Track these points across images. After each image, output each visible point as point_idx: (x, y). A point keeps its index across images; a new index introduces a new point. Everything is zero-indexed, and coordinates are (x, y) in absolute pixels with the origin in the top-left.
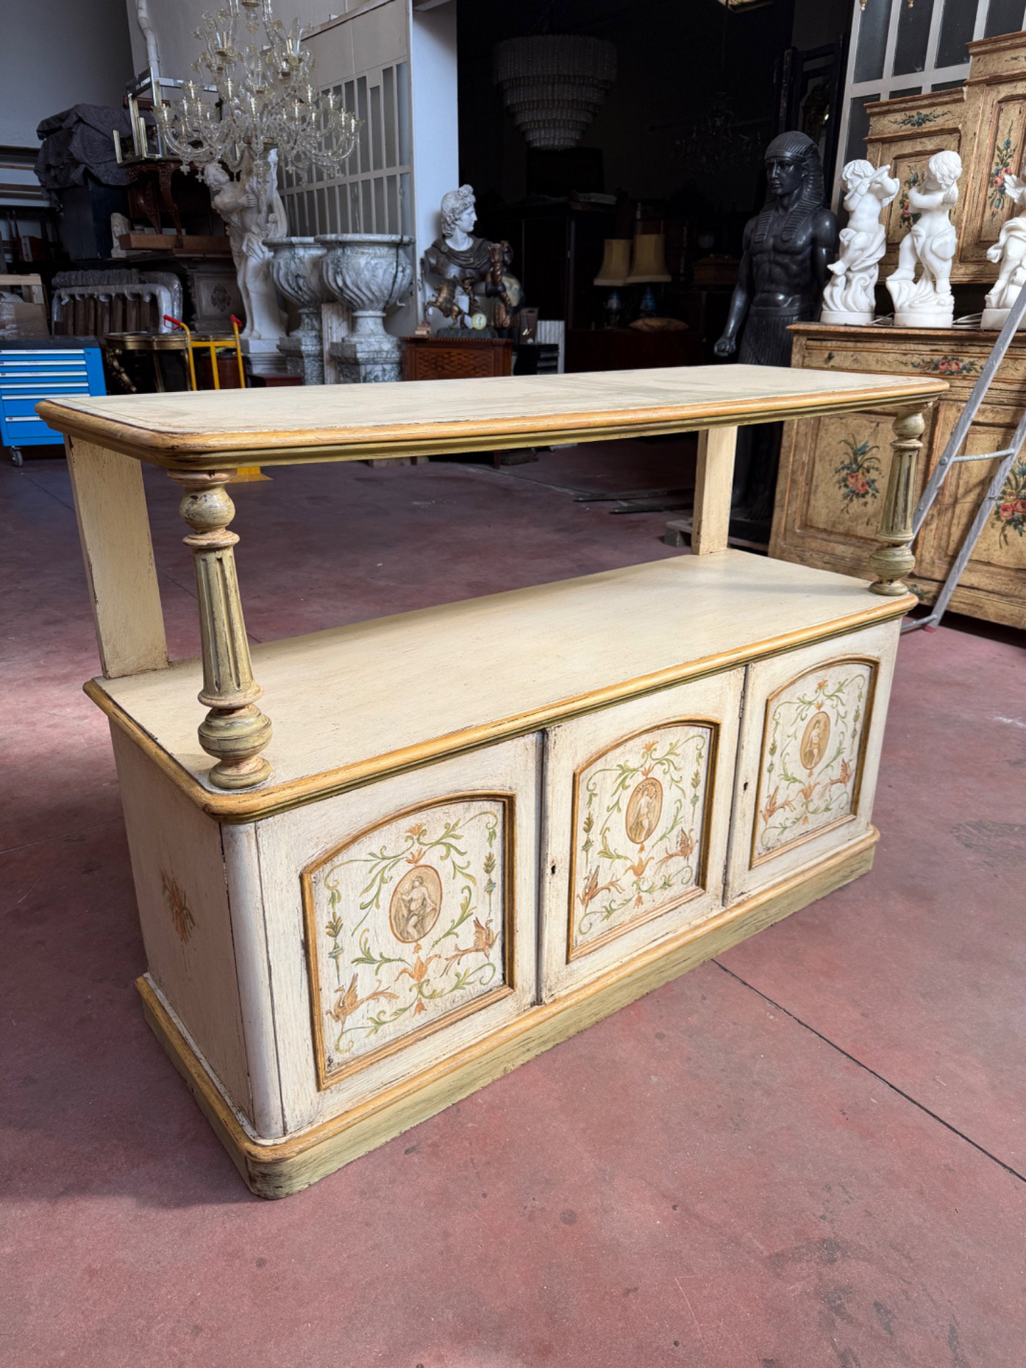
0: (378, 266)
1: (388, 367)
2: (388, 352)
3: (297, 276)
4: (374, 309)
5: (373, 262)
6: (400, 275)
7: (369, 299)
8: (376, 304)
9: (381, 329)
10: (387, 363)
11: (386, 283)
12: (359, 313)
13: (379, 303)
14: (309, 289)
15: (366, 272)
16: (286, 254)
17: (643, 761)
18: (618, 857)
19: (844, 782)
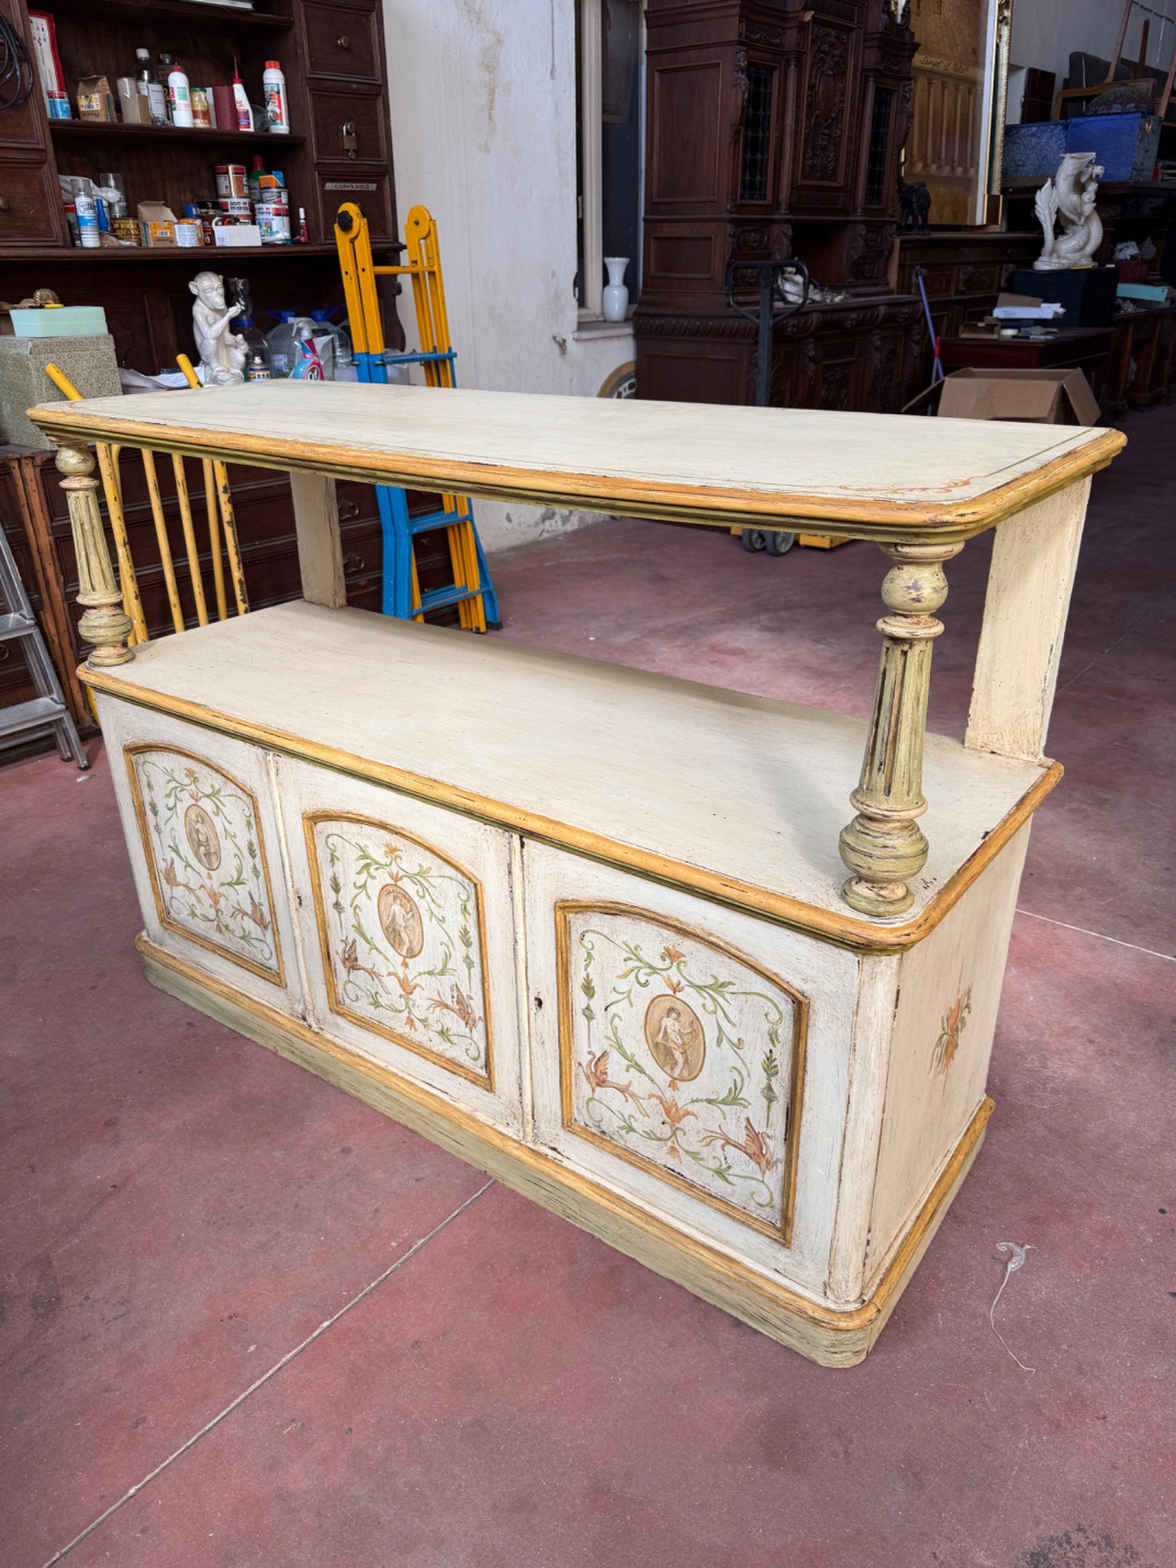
17: (388, 861)
18: (377, 949)
19: (759, 1164)
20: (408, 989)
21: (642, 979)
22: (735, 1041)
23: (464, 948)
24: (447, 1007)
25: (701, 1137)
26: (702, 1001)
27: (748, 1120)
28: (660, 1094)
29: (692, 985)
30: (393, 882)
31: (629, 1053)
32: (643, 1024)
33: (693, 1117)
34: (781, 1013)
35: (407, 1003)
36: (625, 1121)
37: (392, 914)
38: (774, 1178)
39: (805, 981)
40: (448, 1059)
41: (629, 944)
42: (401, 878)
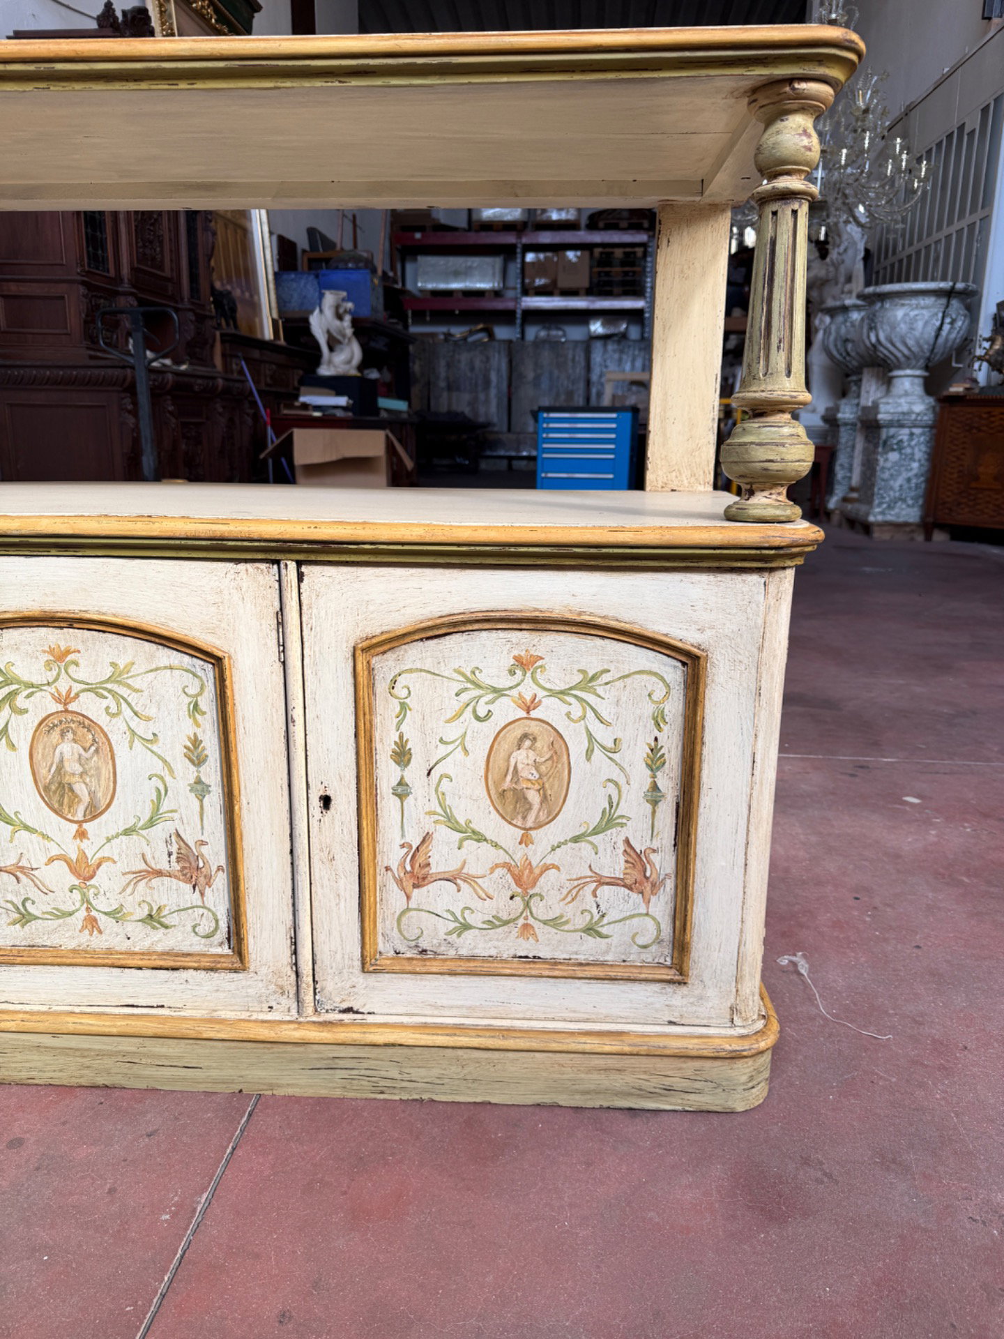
0: (918, 318)
1: (917, 431)
2: (918, 414)
3: (846, 341)
4: (913, 368)
5: (912, 314)
6: (946, 327)
7: (904, 355)
8: (914, 362)
9: (919, 390)
10: (915, 426)
11: (926, 336)
12: (896, 373)
13: (918, 361)
14: (858, 353)
15: (903, 326)
16: (840, 319)
17: (51, 676)
18: (27, 828)
19: (642, 893)
20: (84, 871)
21: (482, 712)
22: (610, 745)
23: (192, 768)
24: (159, 873)
25: (565, 892)
26: (565, 708)
27: (627, 841)
28: (508, 859)
29: (553, 693)
30: (61, 708)
31: (462, 821)
32: (482, 773)
33: (553, 871)
34: (668, 686)
35: (84, 895)
36: (456, 920)
37: (57, 760)
38: (661, 905)
39: (701, 630)
40: (163, 954)
41: (463, 670)
42: (77, 695)
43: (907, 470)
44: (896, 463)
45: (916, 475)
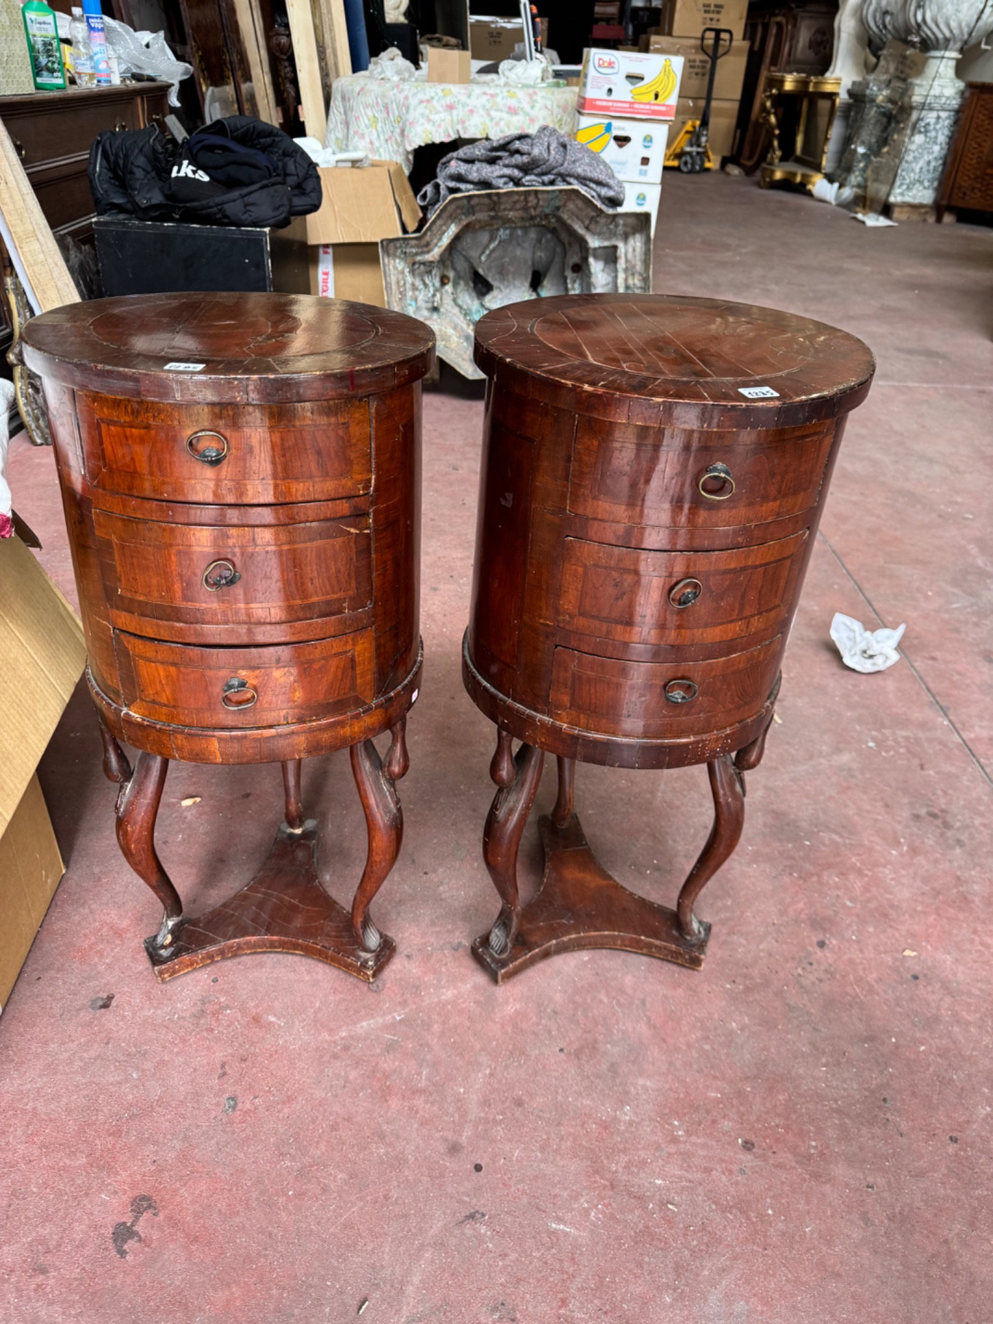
1: (944, 114)
2: (948, 98)
3: (886, 13)
4: (950, 50)
6: (988, 10)
7: (945, 37)
8: (952, 44)
9: (951, 72)
10: (943, 110)
11: (969, 19)
12: (933, 53)
13: (955, 42)
15: (949, 7)
43: (929, 153)
44: (920, 146)
45: (936, 159)
